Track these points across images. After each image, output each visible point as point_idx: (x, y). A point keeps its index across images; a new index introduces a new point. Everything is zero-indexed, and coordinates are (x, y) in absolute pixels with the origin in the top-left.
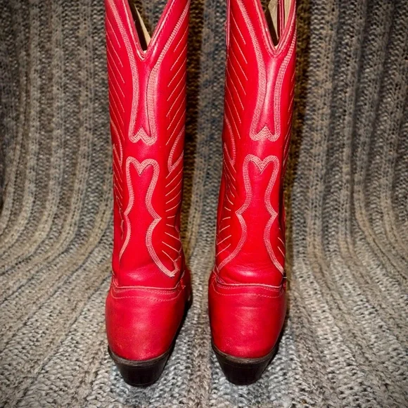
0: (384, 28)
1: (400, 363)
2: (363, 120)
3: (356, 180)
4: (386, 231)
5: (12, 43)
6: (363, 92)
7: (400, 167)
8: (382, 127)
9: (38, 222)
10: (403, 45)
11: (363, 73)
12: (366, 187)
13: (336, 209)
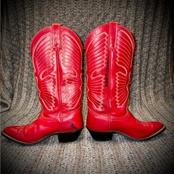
0: (149, 35)
1: (160, 144)
2: (143, 65)
3: (141, 86)
4: (152, 104)
5: (18, 38)
6: (143, 56)
7: (156, 81)
8: (149, 68)
9: (28, 102)
10: (155, 41)
11: (142, 50)
12: (145, 88)
13: (135, 96)
